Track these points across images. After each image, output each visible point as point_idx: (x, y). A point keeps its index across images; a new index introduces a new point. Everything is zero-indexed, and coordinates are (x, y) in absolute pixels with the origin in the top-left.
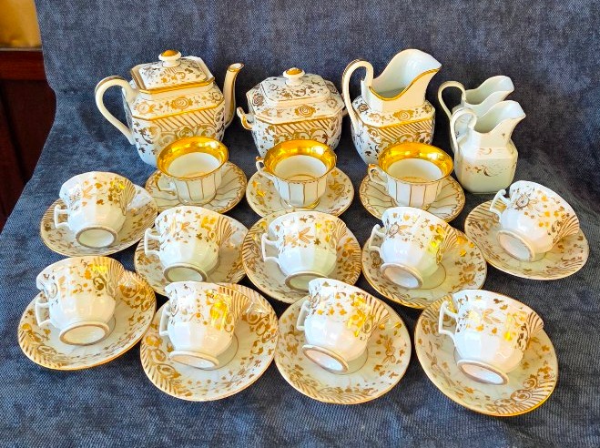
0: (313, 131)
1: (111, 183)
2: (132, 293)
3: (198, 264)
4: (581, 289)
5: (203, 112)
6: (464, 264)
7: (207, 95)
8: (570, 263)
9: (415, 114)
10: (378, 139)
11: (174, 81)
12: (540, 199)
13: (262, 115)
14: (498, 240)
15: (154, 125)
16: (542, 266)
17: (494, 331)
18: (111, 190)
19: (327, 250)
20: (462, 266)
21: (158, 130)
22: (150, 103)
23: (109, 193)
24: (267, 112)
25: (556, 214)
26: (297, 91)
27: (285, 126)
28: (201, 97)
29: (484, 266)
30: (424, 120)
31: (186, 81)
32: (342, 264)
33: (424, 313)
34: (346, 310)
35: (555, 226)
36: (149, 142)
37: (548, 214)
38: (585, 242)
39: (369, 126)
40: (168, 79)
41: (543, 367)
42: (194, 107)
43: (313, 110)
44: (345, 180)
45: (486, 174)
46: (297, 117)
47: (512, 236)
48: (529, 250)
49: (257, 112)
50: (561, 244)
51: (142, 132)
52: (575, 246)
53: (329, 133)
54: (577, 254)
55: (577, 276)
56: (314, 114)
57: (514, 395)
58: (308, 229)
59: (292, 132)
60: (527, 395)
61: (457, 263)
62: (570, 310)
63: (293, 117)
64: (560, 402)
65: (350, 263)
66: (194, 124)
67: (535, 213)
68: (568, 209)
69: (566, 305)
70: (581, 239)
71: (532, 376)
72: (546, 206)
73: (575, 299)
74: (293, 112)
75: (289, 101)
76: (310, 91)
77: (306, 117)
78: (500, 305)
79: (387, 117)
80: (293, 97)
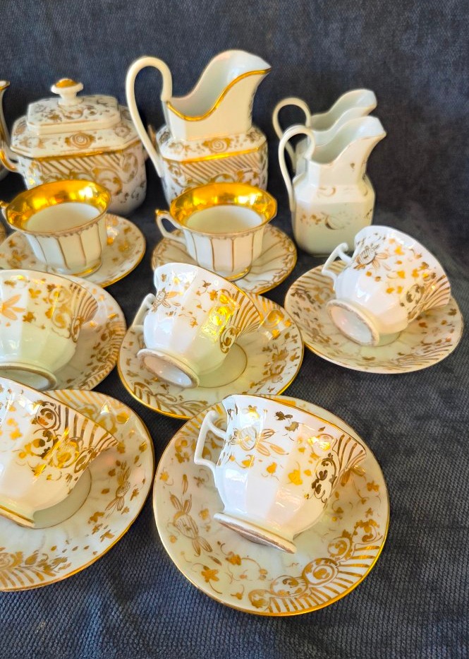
0: (97, 171)
4: (446, 385)
6: (275, 351)
8: (433, 347)
9: (233, 143)
10: (182, 180)
12: (391, 251)
13: (19, 146)
14: (330, 316)
16: (391, 353)
17: (271, 469)
20: (271, 354)
24: (26, 142)
25: (415, 274)
26: (71, 113)
27: (54, 163)
29: (300, 353)
30: (251, 151)
32: (96, 352)
33: (184, 429)
34: (21, 431)
35: (413, 293)
37: (401, 274)
38: (458, 317)
39: (169, 161)
41: (365, 520)
44: (138, 238)
45: (328, 225)
46: (69, 148)
47: (345, 308)
48: (370, 330)
50: (423, 319)
52: (444, 323)
53: (123, 176)
54: (444, 335)
55: (443, 366)
56: (94, 145)
57: (308, 569)
58: (16, 298)
59: (66, 172)
60: (329, 570)
61: (266, 349)
63: (61, 149)
64: (388, 579)
65: (107, 349)
67: (381, 272)
68: (435, 265)
69: (421, 409)
70: (453, 313)
71: (345, 534)
72: (399, 263)
73: (435, 400)
74: (62, 142)
75: (56, 126)
76: (89, 112)
77: (81, 148)
78: (286, 422)
79: (193, 146)
80: (64, 120)
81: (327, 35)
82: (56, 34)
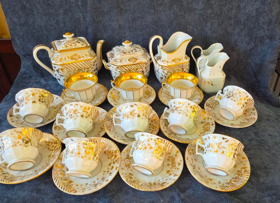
0: (137, 69)
1: (40, 93)
2: (50, 144)
3: (82, 129)
4: (255, 131)
5: (86, 61)
6: (205, 123)
7: (88, 54)
8: (250, 120)
9: (181, 60)
10: (166, 72)
11: (71, 47)
12: (237, 93)
13: (113, 62)
14: (219, 112)
15: (63, 67)
16: (238, 122)
17: (223, 152)
18: (40, 97)
19: (144, 120)
20: (204, 124)
21: (65, 70)
22: (60, 57)
23: (39, 98)
24: (115, 61)
25: (245, 99)
26: (129, 51)
27: (124, 67)
28: (85, 54)
29: (214, 123)
30: (185, 62)
31: (77, 47)
32: (151, 126)
33: (189, 146)
34: (152, 147)
35: (244, 104)
36: (61, 75)
37: (241, 99)
38: (256, 111)
39: (161, 66)
40: (68, 46)
41: (243, 167)
42: (82, 59)
43: (136, 59)
44: (152, 90)
45: (212, 84)
46: (130, 62)
47: (226, 110)
48: (233, 115)
49: (111, 61)
50: (246, 112)
51: (58, 71)
52: (251, 113)
53: (144, 70)
54: (253, 116)
55: (253, 126)
56: (137, 61)
57: (231, 180)
58: (134, 110)
59: (128, 69)
60: (237, 180)
61: (202, 123)
62: (251, 140)
63: (128, 63)
65: (155, 125)
66: (82, 67)
67: (235, 99)
68: (250, 97)
69: (249, 138)
70: (254, 110)
71: (238, 171)
72: (240, 96)
73: (253, 135)
74: (127, 60)
75: (125, 55)
76: (135, 51)
77: (133, 62)
78: (225, 140)
79: (169, 61)
80: (128, 53)
81: (206, 27)
82: (120, 25)
